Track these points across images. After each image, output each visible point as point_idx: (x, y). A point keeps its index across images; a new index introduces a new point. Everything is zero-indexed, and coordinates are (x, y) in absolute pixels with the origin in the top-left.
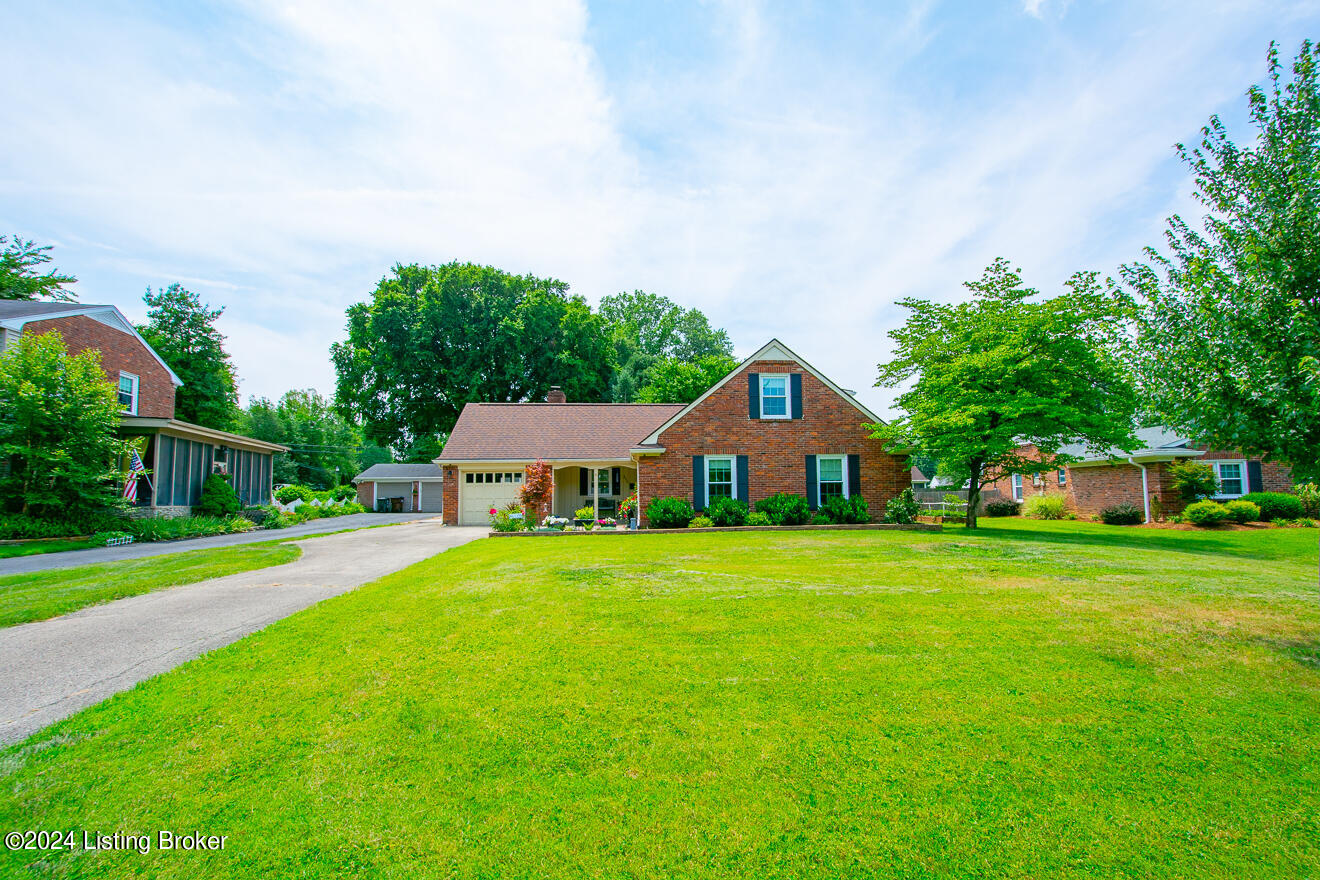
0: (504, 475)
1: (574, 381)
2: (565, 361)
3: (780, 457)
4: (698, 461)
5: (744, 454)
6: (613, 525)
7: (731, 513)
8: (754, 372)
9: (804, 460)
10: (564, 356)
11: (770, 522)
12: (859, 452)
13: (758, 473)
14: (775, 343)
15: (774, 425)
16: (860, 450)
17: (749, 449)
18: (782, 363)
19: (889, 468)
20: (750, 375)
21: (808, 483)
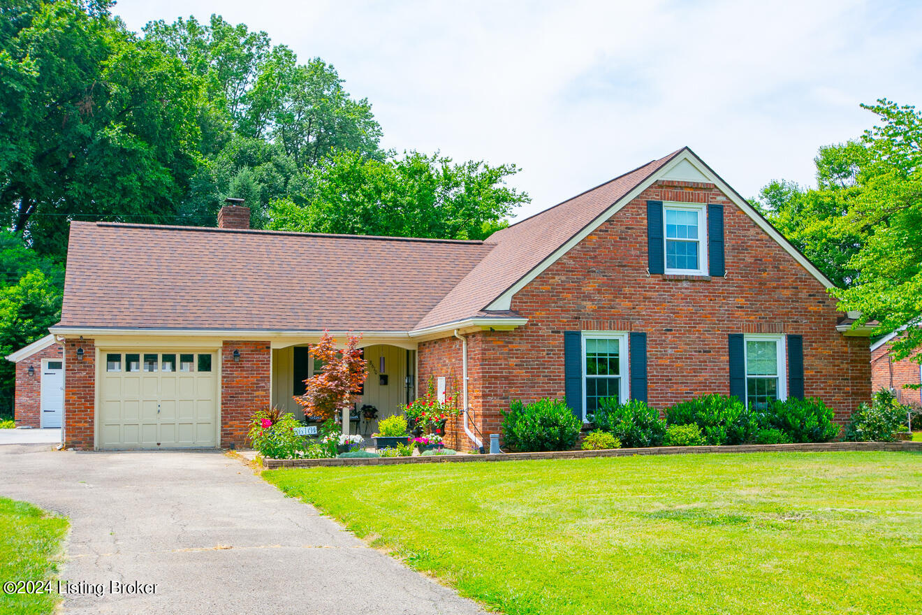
0: (160, 358)
1: (132, 181)
2: (116, 143)
3: (693, 337)
4: (572, 340)
5: (642, 330)
6: (440, 445)
7: (644, 427)
8: (657, 198)
9: (726, 341)
10: (114, 132)
11: (704, 439)
12: (802, 331)
13: (660, 362)
14: (686, 154)
15: (685, 284)
16: (804, 328)
17: (647, 322)
18: (696, 187)
19: (842, 356)
20: (650, 204)
21: (732, 378)
